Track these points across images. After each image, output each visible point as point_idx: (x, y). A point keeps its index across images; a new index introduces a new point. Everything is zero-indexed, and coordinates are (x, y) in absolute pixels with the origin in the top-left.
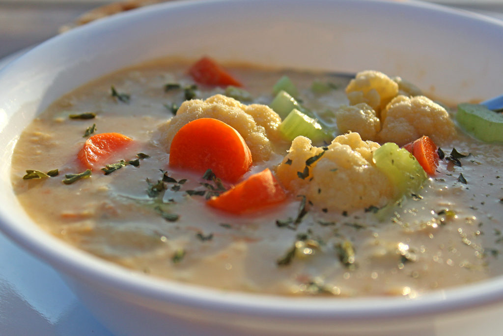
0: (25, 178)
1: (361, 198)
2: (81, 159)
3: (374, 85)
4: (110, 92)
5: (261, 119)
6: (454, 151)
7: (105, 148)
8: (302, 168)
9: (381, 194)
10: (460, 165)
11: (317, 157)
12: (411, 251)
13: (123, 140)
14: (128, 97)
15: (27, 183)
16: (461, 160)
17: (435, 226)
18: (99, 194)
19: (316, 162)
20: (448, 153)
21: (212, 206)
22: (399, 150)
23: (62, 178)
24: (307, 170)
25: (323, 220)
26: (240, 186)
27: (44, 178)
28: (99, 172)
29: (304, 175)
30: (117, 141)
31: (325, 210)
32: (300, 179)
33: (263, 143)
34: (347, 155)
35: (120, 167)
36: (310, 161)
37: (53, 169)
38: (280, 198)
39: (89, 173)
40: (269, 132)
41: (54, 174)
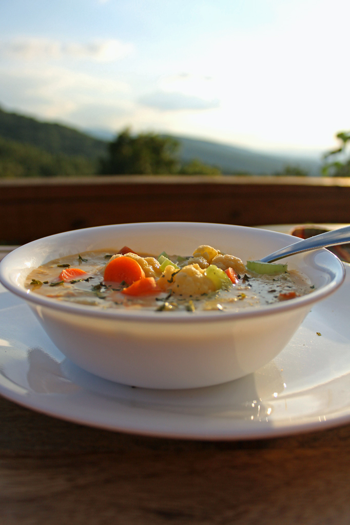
0: (32, 284)
1: (199, 289)
2: (60, 277)
3: (207, 251)
4: (78, 258)
5: (150, 263)
6: (245, 275)
7: (73, 274)
8: (170, 278)
9: (209, 289)
10: (248, 281)
11: (177, 272)
12: (225, 308)
13: (82, 272)
14: (87, 260)
15: (33, 286)
16: (249, 279)
17: (236, 300)
18: (67, 288)
19: (176, 275)
20: (242, 276)
21: (124, 293)
22: (218, 269)
23: (49, 284)
24: (172, 279)
25: (180, 298)
26: (138, 282)
27: (41, 284)
28: (69, 282)
29: (171, 281)
30: (79, 272)
31: (181, 295)
32: (169, 283)
33: (151, 272)
34: (192, 270)
35: (79, 281)
36: (173, 274)
37: (46, 281)
38: (158, 289)
39: (63, 282)
40: (154, 268)
41: (46, 283)
